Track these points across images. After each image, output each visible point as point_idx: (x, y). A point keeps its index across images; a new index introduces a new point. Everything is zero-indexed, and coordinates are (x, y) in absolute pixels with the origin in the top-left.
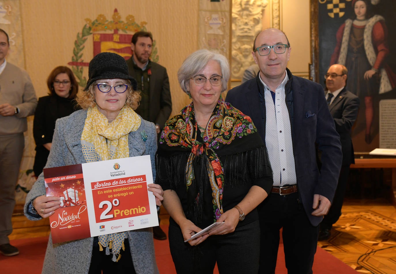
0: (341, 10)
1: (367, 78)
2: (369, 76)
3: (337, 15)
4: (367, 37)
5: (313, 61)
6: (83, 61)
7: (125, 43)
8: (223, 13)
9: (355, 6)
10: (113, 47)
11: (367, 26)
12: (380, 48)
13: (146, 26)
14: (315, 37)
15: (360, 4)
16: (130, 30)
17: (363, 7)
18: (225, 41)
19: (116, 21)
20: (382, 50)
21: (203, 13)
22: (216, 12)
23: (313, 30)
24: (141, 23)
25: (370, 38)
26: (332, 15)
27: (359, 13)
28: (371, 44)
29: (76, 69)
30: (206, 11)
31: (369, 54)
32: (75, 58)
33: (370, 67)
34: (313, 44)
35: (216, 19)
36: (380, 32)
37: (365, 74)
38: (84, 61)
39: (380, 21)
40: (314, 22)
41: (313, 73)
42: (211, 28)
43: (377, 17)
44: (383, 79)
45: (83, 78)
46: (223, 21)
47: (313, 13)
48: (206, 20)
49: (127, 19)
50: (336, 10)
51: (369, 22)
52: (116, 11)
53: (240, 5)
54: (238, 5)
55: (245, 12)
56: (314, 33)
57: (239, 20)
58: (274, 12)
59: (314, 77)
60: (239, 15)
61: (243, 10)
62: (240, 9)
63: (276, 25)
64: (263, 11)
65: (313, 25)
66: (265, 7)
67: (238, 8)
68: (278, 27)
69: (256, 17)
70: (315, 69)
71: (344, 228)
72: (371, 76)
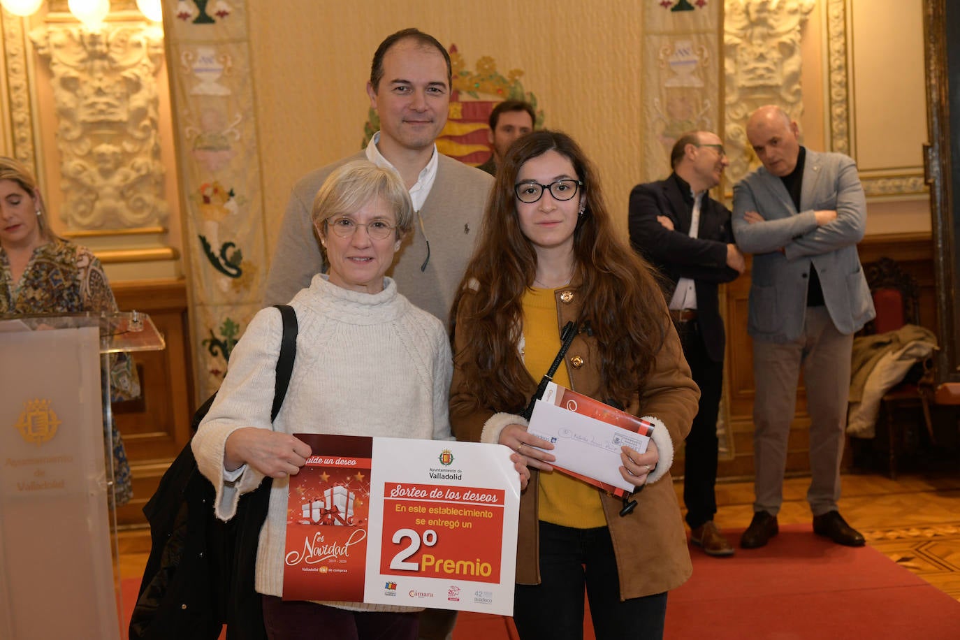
5: (935, 138)
7: (475, 121)
8: (702, 37)
10: (448, 132)
13: (522, 80)
14: (939, 78)
16: (487, 91)
18: (707, 102)
19: (455, 72)
21: (654, 38)
22: (685, 34)
23: (932, 62)
24: (511, 72)
30: (660, 34)
34: (934, 95)
35: (684, 52)
40: (936, 41)
41: (935, 167)
42: (675, 74)
46: (701, 55)
47: (932, 19)
48: (661, 56)
49: (479, 65)
52: (453, 49)
53: (747, 12)
54: (740, 14)
55: (758, 30)
56: (935, 69)
57: (743, 49)
58: (831, 25)
59: (939, 178)
60: (743, 37)
61: (753, 24)
62: (745, 23)
63: (837, 55)
64: (803, 23)
65: (933, 49)
66: (807, 13)
67: (740, 21)
68: (843, 58)
69: (785, 39)
70: (940, 157)
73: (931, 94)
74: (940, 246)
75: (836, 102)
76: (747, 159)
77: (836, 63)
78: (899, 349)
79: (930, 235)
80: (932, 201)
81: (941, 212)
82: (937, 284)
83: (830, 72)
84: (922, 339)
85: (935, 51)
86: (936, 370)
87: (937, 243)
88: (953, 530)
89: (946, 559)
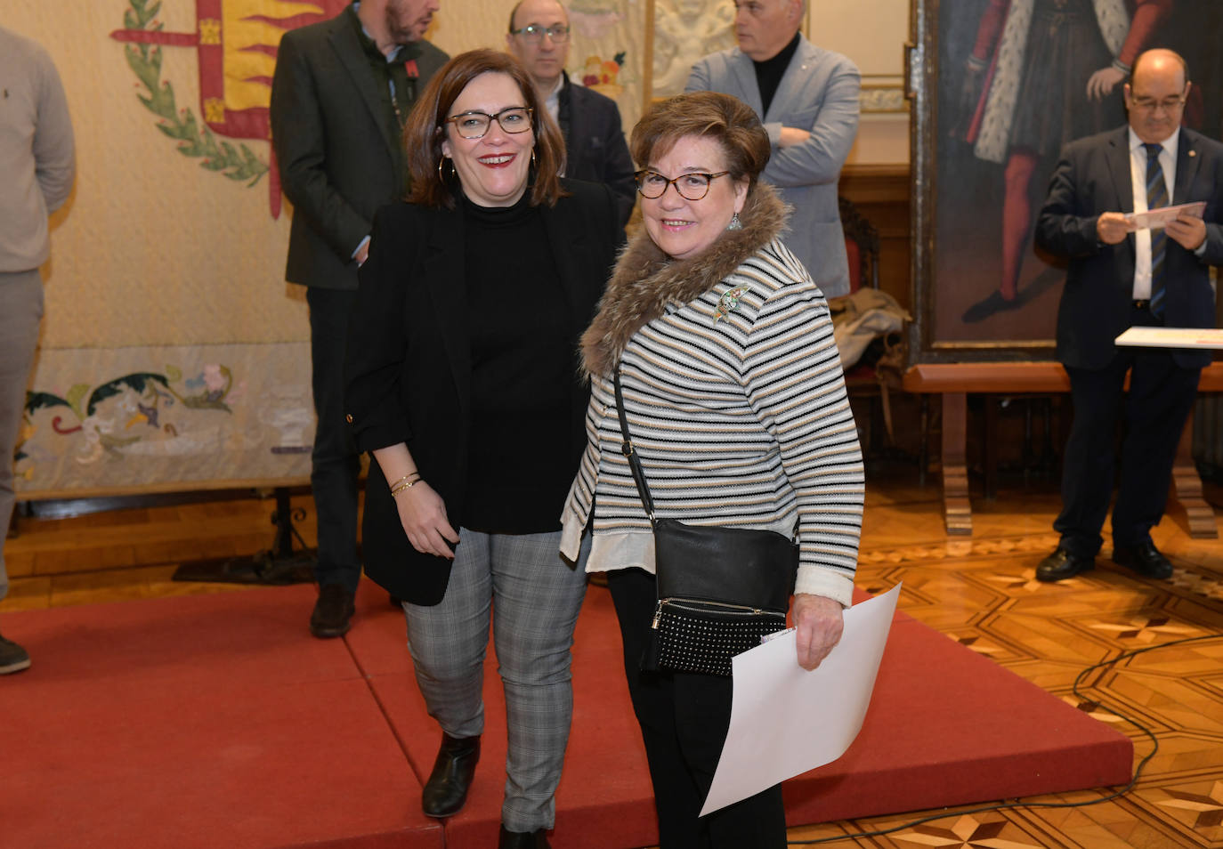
1: (1097, 94)
2: (1104, 89)
5: (921, 37)
6: (161, 25)
20: (1147, 2)
29: (139, 54)
31: (1104, 13)
32: (134, 16)
33: (1106, 60)
37: (1090, 83)
38: (165, 29)
41: (917, 82)
45: (161, 86)
59: (921, 91)
70: (925, 63)
71: (1021, 584)
72: (1110, 88)
74: (919, 182)
76: (669, 51)
78: (855, 320)
79: (906, 169)
80: (913, 122)
81: (924, 138)
82: (913, 233)
84: (882, 307)
86: (906, 348)
87: (916, 179)
88: (924, 554)
89: (922, 589)
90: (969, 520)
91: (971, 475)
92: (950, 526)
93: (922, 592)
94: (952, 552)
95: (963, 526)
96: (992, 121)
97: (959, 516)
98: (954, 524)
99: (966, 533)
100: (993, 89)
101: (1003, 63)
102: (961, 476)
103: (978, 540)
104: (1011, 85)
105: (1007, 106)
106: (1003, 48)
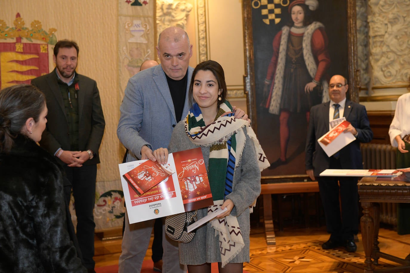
0: (277, 16)
1: (308, 91)
2: (310, 89)
3: (272, 21)
4: (307, 45)
5: (249, 73)
7: (31, 53)
8: (146, 19)
9: (292, 12)
10: (15, 59)
11: (306, 34)
12: (321, 57)
13: (56, 34)
14: (250, 46)
15: (297, 9)
16: (37, 38)
17: (300, 13)
18: (149, 50)
19: (19, 28)
20: (322, 61)
21: (123, 18)
22: (138, 17)
23: (247, 38)
24: (50, 29)
25: (309, 47)
26: (267, 22)
27: (297, 19)
28: (311, 54)
30: (126, 16)
31: (308, 64)
33: (310, 80)
35: (138, 26)
36: (320, 40)
37: (306, 88)
39: (320, 28)
40: (248, 29)
41: (248, 87)
42: (133, 36)
43: (316, 24)
44: (326, 92)
46: (146, 28)
47: (246, 19)
48: (127, 27)
49: (32, 25)
50: (272, 16)
51: (308, 29)
52: (18, 15)
53: (162, 9)
54: (159, 9)
55: (167, 18)
56: (248, 42)
57: (160, 26)
58: (200, 18)
59: (250, 91)
60: (161, 20)
61: (165, 14)
62: (161, 14)
63: (202, 32)
64: (187, 16)
65: (247, 32)
66: (189, 12)
67: (159, 13)
68: (205, 34)
69: (179, 23)
70: (251, 82)
71: (294, 262)
72: (312, 89)
73: (246, 53)
75: (202, 54)
77: (202, 35)
80: (248, 101)
81: (251, 106)
83: (199, 40)
85: (248, 34)
88: (260, 253)
89: (259, 265)
90: (274, 239)
91: (274, 223)
92: (268, 242)
93: (259, 266)
94: (269, 251)
95: (272, 241)
96: (274, 100)
97: (271, 237)
98: (269, 241)
99: (274, 244)
100: (274, 90)
101: (276, 81)
102: (271, 223)
103: (278, 247)
104: (280, 88)
105: (279, 95)
106: (276, 76)
